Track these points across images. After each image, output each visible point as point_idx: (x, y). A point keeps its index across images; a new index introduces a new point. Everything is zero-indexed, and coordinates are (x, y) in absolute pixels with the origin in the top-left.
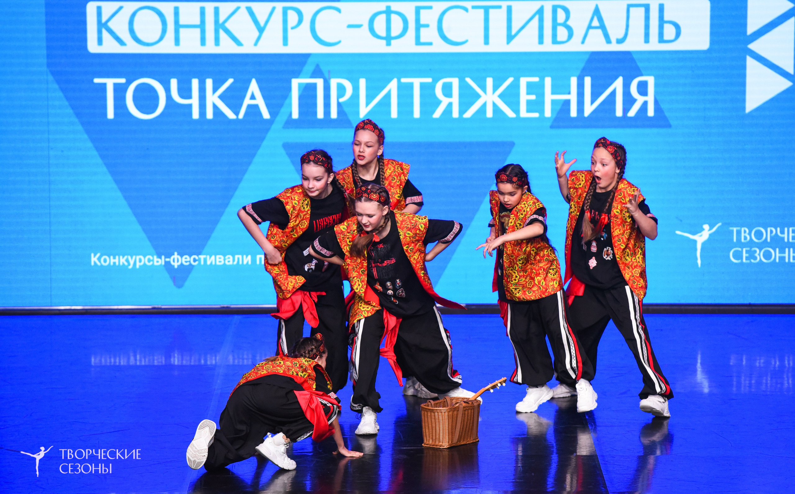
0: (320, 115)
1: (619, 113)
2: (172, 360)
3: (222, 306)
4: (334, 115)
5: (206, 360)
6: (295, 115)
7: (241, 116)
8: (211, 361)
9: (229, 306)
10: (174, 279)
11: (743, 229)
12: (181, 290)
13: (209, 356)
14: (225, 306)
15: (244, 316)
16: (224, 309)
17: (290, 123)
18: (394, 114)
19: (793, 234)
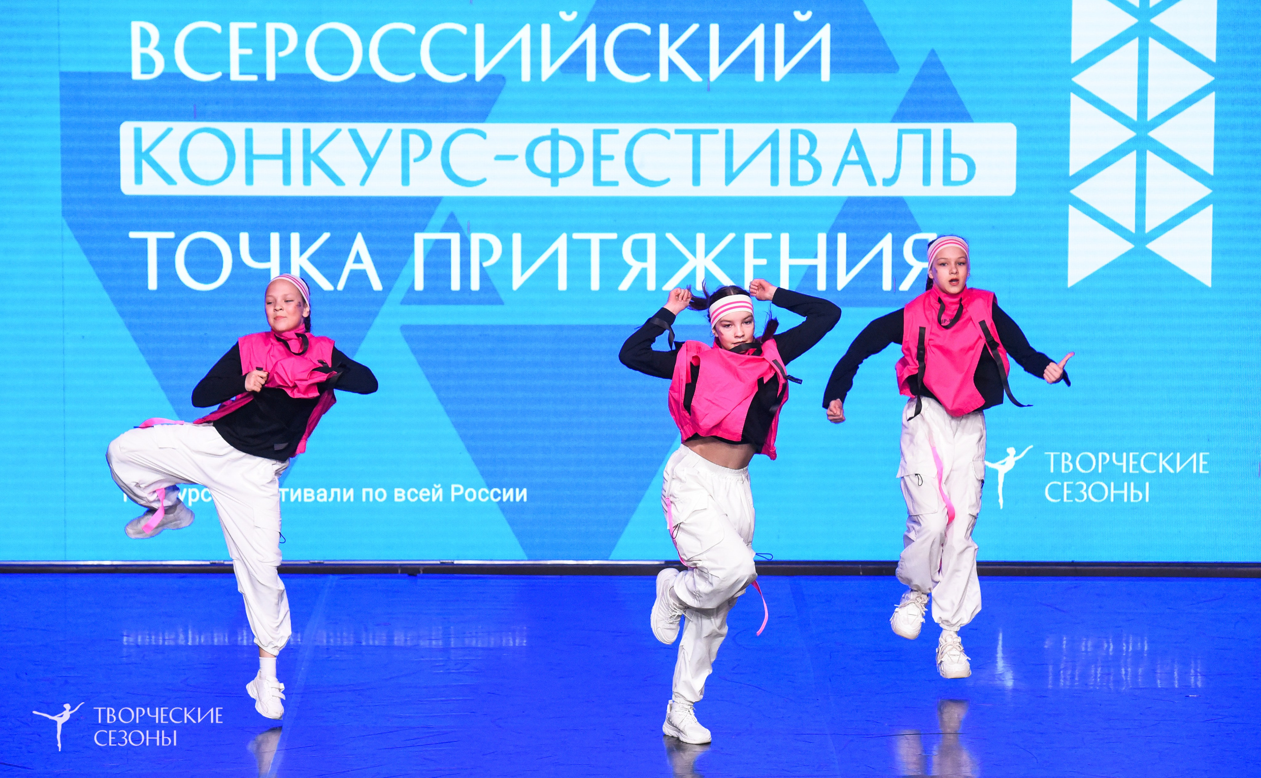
0: (455, 285)
1: (887, 285)
2: (239, 639)
3: (312, 561)
4: (475, 285)
6: (419, 285)
7: (341, 286)
9: (322, 562)
11: (1063, 454)
14: (316, 562)
15: (342, 576)
16: (315, 567)
17: (412, 298)
18: (562, 285)
19: (1136, 463)
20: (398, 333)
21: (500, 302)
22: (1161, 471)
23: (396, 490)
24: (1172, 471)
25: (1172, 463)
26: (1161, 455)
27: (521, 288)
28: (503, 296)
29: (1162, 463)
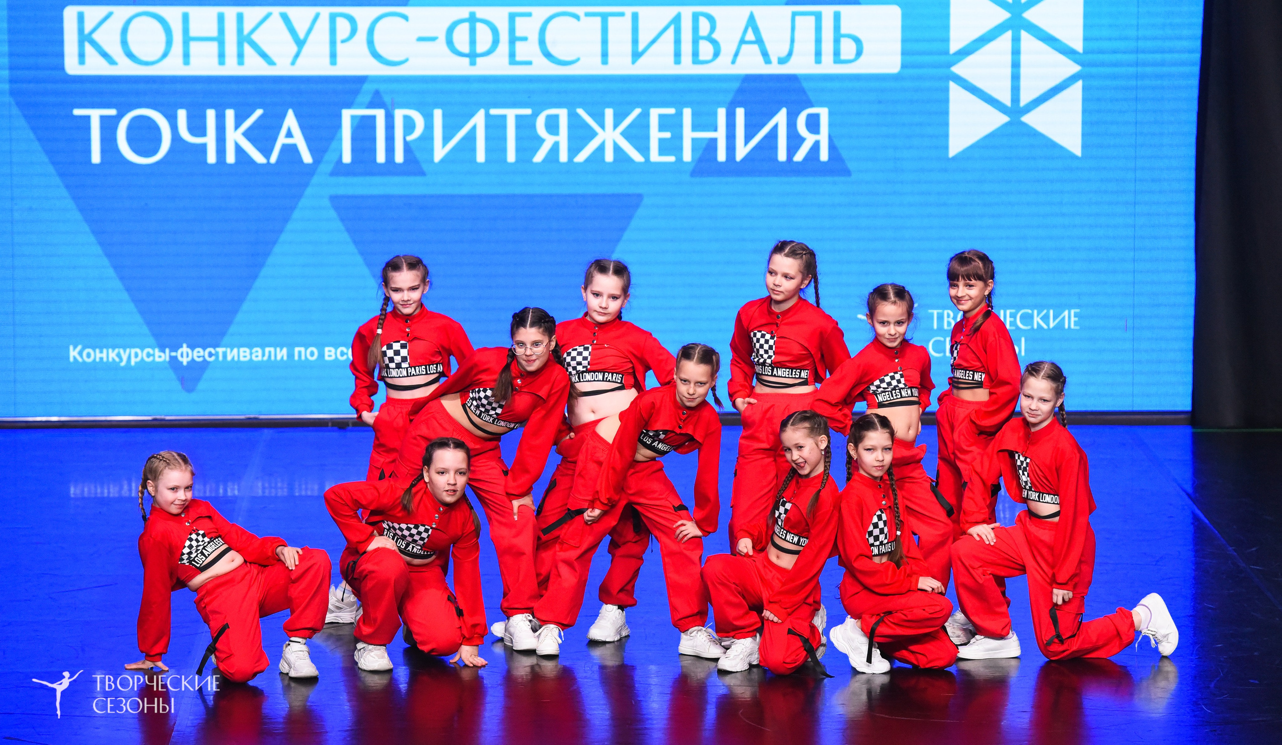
0: (381, 158)
1: (782, 156)
3: (248, 416)
4: (399, 157)
5: (225, 490)
6: (347, 158)
7: (274, 159)
8: (233, 490)
9: (257, 416)
10: (182, 380)
11: (946, 312)
12: (193, 396)
13: (230, 484)
14: (252, 416)
15: (277, 430)
16: (250, 421)
17: (339, 169)
18: (481, 157)
19: (1012, 319)
20: (326, 203)
21: (422, 173)
22: (1035, 326)
23: (327, 349)
24: (1045, 327)
25: (1045, 318)
26: (1035, 312)
27: (442, 161)
28: (425, 167)
29: (1037, 320)
